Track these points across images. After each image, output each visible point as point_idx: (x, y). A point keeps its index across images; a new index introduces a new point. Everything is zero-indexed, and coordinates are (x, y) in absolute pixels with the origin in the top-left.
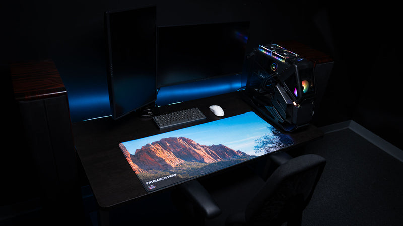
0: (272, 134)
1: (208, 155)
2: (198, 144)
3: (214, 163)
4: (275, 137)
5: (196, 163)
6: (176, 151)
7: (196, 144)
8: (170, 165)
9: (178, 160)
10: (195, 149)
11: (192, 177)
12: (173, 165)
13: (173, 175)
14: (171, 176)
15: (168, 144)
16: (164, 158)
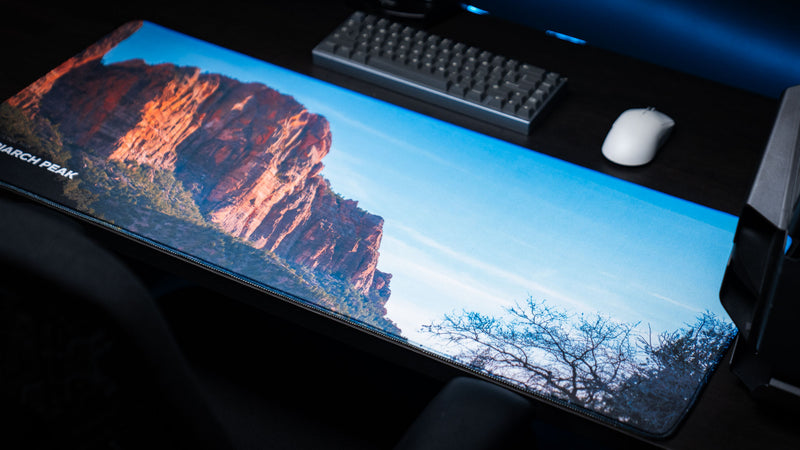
0: (656, 344)
1: (266, 210)
2: (319, 166)
3: (228, 239)
4: (641, 357)
5: (187, 196)
6: (220, 132)
7: (315, 160)
8: (117, 148)
9: (161, 154)
10: (274, 170)
11: (92, 211)
12: (119, 155)
13: (63, 172)
14: (52, 167)
15: (239, 106)
16: (143, 123)
